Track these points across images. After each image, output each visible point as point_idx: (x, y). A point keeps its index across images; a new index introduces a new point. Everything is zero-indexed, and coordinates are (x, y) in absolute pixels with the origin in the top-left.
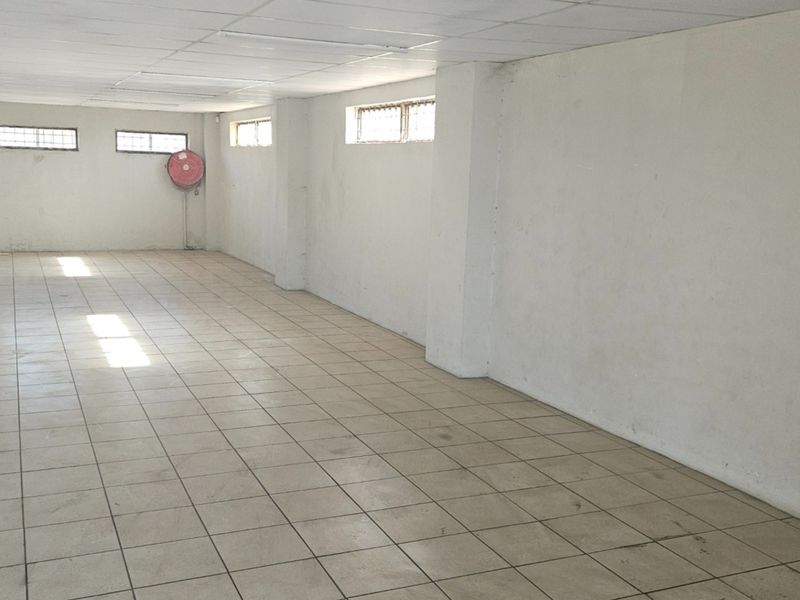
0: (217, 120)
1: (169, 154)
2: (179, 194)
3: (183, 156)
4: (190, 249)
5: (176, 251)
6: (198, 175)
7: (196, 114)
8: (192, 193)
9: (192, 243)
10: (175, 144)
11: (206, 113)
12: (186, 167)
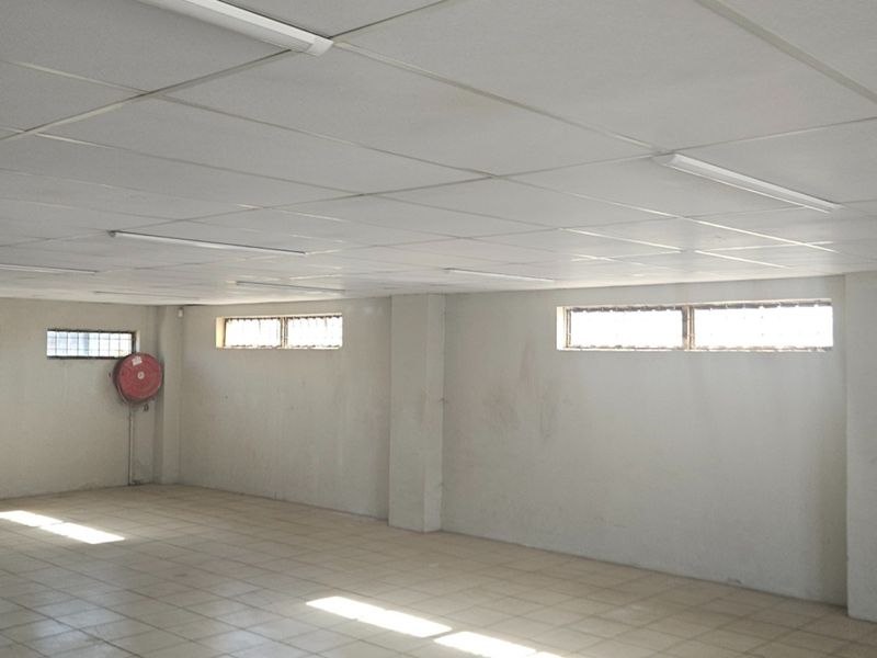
0: (180, 315)
1: (113, 358)
2: (125, 410)
3: (137, 361)
4: (137, 483)
5: (119, 487)
6: (156, 386)
7: (148, 306)
8: (141, 409)
9: (139, 477)
10: (119, 346)
11: (165, 306)
12: (141, 376)
